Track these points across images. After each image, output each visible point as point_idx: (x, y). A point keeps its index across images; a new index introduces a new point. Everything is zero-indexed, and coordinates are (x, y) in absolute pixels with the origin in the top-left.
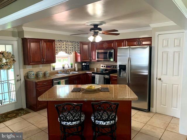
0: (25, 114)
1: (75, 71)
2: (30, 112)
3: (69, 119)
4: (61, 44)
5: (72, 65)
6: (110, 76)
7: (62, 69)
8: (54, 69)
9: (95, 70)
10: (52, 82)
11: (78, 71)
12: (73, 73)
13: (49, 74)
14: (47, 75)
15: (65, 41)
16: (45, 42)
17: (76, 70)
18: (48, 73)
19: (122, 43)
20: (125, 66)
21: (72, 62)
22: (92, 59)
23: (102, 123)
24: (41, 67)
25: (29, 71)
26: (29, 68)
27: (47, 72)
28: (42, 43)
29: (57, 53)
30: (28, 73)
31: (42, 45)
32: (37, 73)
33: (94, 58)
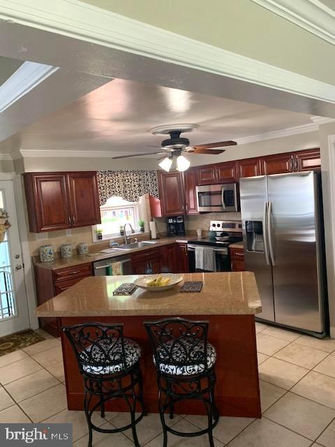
0: (34, 343)
1: (151, 239)
2: (44, 339)
3: (100, 359)
4: (111, 181)
5: (142, 225)
6: (229, 249)
7: (120, 236)
8: (100, 237)
9: (199, 234)
10: (91, 268)
11: (158, 238)
12: (145, 245)
13: (87, 250)
14: (84, 252)
15: (122, 172)
16: (74, 178)
17: (154, 236)
18: (85, 248)
19: (256, 167)
20: (260, 223)
21: (144, 219)
22: (189, 208)
23: (172, 370)
24: (70, 235)
25: (41, 245)
26: (42, 239)
27: (83, 246)
28: (66, 181)
29: (102, 200)
30: (38, 251)
31: (67, 185)
32: (60, 248)
33: (192, 206)
